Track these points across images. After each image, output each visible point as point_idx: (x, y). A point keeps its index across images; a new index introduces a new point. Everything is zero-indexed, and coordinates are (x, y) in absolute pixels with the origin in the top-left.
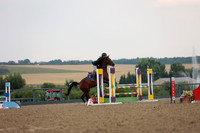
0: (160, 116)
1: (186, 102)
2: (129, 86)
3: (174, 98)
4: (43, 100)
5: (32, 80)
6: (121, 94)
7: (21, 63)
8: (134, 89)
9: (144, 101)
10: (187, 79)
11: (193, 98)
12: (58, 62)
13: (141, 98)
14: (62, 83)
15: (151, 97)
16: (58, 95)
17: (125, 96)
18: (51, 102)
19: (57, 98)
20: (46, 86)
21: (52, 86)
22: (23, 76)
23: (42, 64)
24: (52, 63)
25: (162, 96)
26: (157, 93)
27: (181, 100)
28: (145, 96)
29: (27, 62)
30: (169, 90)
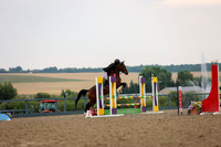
0: (165, 129)
1: (194, 114)
2: (132, 96)
3: (181, 110)
4: (37, 112)
5: (25, 90)
6: (122, 105)
7: (12, 70)
8: (138, 100)
9: (148, 112)
11: (203, 109)
12: (53, 70)
13: (145, 109)
14: (58, 93)
15: (156, 108)
16: (53, 106)
17: (127, 107)
18: (45, 114)
19: (52, 110)
20: (40, 97)
21: (47, 96)
22: (15, 86)
23: (35, 72)
24: (46, 71)
25: (168, 107)
26: (163, 104)
27: (189, 111)
28: (149, 107)
29: (19, 69)
30: (176, 101)
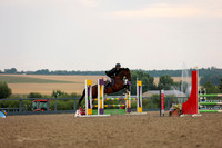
0: (150, 129)
1: (175, 115)
2: (118, 98)
3: (163, 111)
4: (30, 110)
5: (18, 90)
6: (109, 106)
7: (7, 71)
8: (123, 101)
9: (132, 113)
10: (176, 93)
11: (183, 112)
12: (45, 72)
13: (129, 110)
14: (49, 93)
15: (139, 110)
16: (45, 105)
17: (112, 108)
18: (38, 113)
19: (44, 109)
20: (33, 96)
21: (39, 96)
22: (10, 86)
23: (28, 73)
24: (39, 72)
25: (150, 109)
26: (145, 106)
27: (170, 113)
28: (133, 108)
29: (13, 71)
30: (158, 103)
